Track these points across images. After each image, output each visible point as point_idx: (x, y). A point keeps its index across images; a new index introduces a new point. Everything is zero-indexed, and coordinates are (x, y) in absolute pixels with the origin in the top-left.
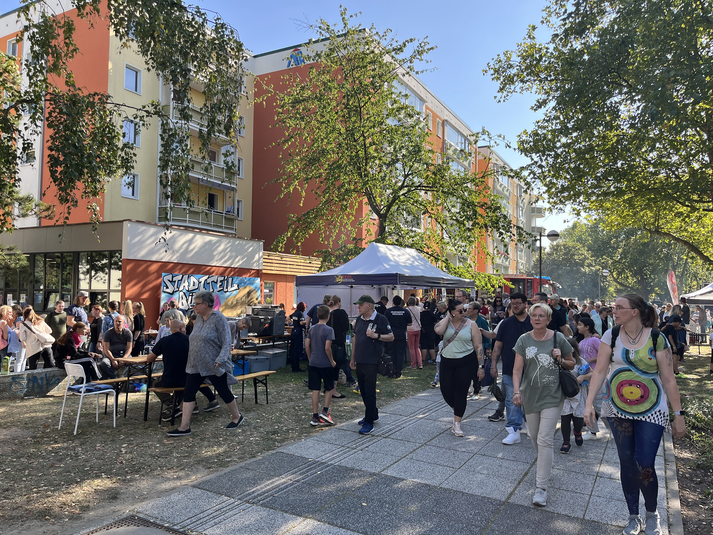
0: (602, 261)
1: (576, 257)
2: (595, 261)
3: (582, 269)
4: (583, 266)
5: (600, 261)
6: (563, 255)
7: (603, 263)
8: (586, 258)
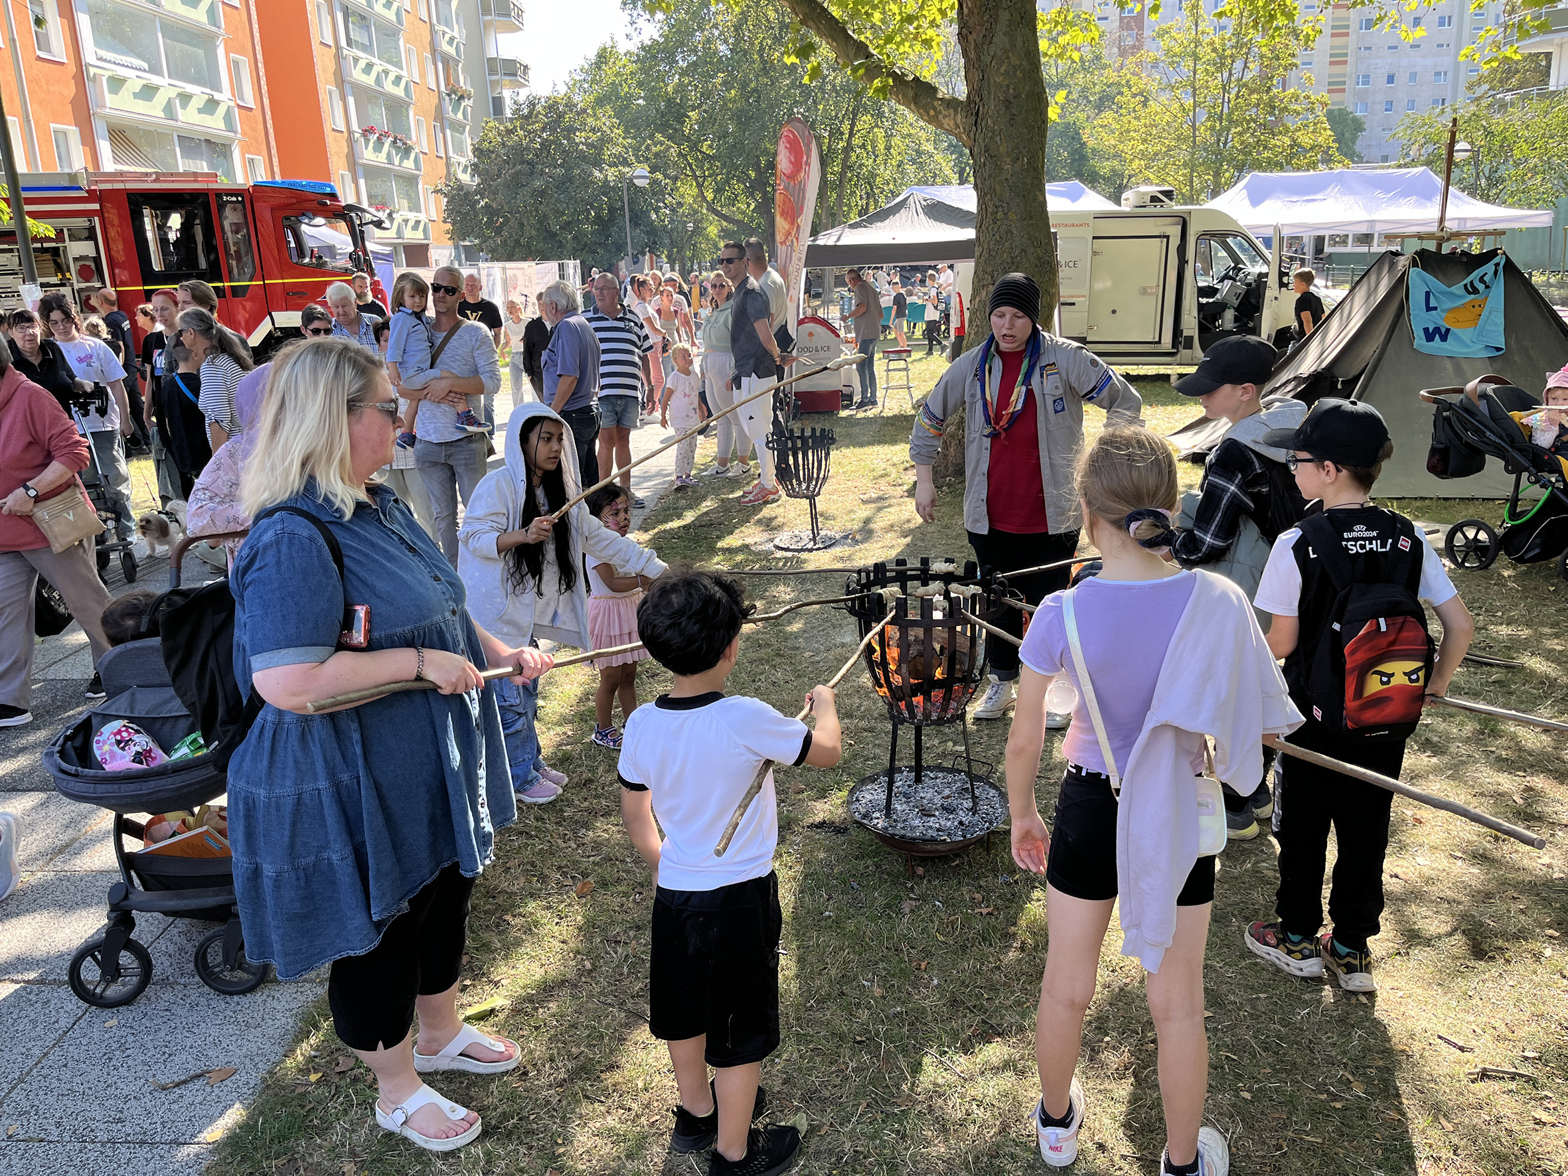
0: (654, 149)
1: (580, 137)
2: (636, 150)
3: (597, 173)
4: (598, 163)
5: (648, 148)
6: (543, 130)
7: (657, 155)
8: (605, 140)
